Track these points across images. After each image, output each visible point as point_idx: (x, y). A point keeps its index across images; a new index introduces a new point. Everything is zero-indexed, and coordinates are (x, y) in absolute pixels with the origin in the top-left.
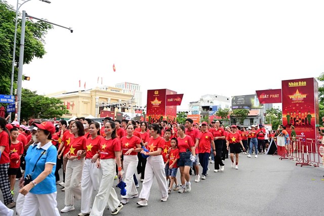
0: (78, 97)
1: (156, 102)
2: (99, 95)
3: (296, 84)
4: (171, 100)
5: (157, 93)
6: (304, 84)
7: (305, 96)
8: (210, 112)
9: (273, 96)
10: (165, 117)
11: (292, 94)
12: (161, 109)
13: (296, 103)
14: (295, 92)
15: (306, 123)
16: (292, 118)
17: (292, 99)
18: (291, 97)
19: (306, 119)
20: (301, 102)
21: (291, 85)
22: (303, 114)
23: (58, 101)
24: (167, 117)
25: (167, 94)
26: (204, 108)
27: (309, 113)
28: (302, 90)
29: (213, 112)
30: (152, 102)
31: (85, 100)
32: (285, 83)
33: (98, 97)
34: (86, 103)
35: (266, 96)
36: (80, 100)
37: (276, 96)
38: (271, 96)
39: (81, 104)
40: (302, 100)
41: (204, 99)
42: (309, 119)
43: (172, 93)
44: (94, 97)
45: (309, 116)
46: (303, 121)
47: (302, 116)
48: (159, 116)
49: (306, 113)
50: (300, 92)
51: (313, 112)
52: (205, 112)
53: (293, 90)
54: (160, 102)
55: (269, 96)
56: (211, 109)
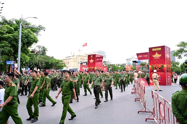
0: (71, 59)
1: (92, 61)
2: (80, 57)
3: (156, 49)
4: (98, 60)
5: (92, 56)
6: (160, 49)
7: (160, 55)
8: (137, 64)
9: (145, 56)
10: (96, 68)
11: (154, 55)
12: (94, 64)
13: (156, 59)
14: (156, 54)
15: (161, 70)
16: (154, 67)
17: (154, 57)
18: (153, 56)
19: (161, 67)
20: (158, 58)
21: (153, 50)
22: (159, 65)
23: (61, 61)
24: (97, 68)
25: (96, 56)
26: (133, 62)
27: (163, 65)
28: (159, 52)
29: (138, 64)
30: (90, 61)
31: (74, 60)
32: (150, 49)
33: (80, 58)
34: (74, 61)
35: (141, 56)
36: (72, 60)
37: (146, 56)
38: (144, 56)
39: (72, 62)
40: (159, 58)
41: (134, 57)
42: (163, 68)
43: (99, 56)
44: (78, 58)
45: (163, 66)
46: (159, 69)
47: (159, 66)
48: (93, 68)
49: (161, 64)
50: (158, 53)
51: (164, 64)
52: (134, 64)
53: (154, 53)
54: (93, 61)
55: (143, 56)
56: (137, 62)
